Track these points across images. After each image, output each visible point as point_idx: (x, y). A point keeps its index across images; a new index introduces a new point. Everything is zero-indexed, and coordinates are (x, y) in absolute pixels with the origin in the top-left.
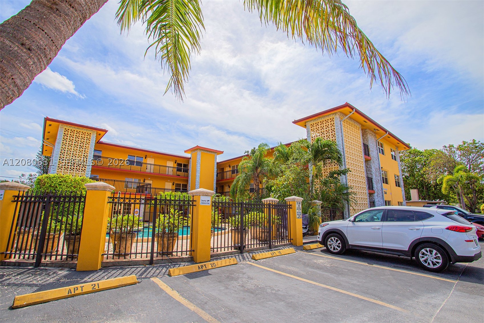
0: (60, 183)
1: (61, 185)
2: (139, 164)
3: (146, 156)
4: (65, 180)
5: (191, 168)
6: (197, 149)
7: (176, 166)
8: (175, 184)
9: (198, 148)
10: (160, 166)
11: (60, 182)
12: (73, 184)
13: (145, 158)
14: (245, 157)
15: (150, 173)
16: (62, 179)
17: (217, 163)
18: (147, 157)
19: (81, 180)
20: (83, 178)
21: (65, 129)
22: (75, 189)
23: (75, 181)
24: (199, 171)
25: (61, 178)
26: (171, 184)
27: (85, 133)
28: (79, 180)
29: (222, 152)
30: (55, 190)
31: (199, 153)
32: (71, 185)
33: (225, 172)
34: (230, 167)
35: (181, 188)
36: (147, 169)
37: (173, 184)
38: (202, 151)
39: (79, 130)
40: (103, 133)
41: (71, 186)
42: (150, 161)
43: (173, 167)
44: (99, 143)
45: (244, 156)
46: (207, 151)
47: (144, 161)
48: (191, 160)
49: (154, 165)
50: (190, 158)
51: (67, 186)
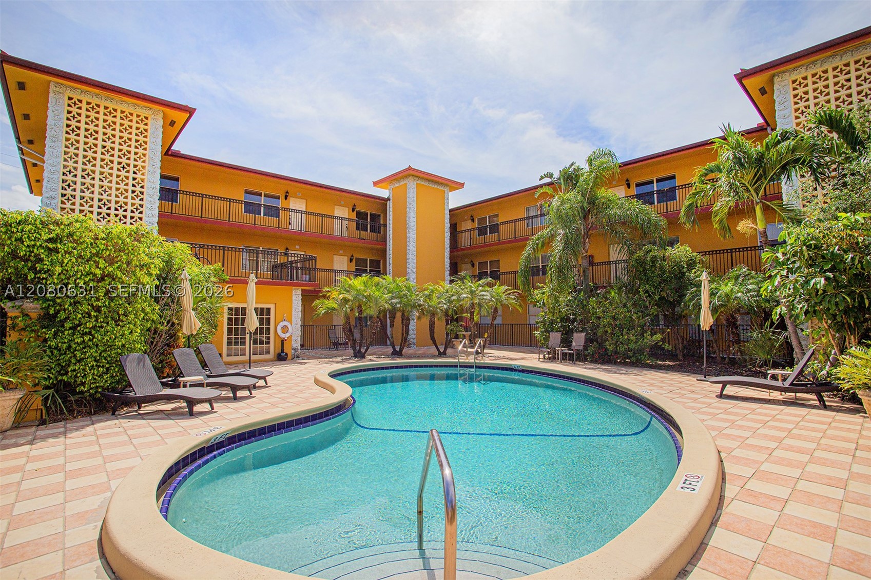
0: (51, 246)
1: (57, 251)
2: (273, 211)
3: (287, 192)
4: (71, 235)
5: (391, 222)
6: (406, 177)
7: (353, 216)
8: (354, 261)
9: (411, 172)
10: (322, 216)
11: (50, 240)
12: (102, 247)
13: (286, 199)
14: (545, 189)
15: (300, 233)
16: (58, 230)
17: (451, 211)
18: (289, 195)
19: (130, 235)
20: (137, 229)
21: (70, 99)
22: (111, 264)
23: (108, 237)
24: (415, 228)
25: (52, 227)
26: (346, 259)
27: (131, 114)
28: (124, 236)
29: (462, 185)
30: (33, 269)
31: (412, 186)
32: (94, 251)
33: (461, 232)
34: (473, 220)
35: (368, 268)
36: (290, 224)
37: (351, 260)
38: (419, 182)
39: (111, 106)
40: (180, 117)
41: (97, 254)
42: (296, 204)
43: (349, 220)
44: (172, 155)
45: (541, 186)
46: (429, 181)
47: (281, 203)
48: (390, 205)
49: (307, 213)
50: (388, 199)
51: (80, 256)
